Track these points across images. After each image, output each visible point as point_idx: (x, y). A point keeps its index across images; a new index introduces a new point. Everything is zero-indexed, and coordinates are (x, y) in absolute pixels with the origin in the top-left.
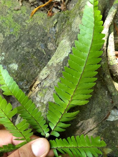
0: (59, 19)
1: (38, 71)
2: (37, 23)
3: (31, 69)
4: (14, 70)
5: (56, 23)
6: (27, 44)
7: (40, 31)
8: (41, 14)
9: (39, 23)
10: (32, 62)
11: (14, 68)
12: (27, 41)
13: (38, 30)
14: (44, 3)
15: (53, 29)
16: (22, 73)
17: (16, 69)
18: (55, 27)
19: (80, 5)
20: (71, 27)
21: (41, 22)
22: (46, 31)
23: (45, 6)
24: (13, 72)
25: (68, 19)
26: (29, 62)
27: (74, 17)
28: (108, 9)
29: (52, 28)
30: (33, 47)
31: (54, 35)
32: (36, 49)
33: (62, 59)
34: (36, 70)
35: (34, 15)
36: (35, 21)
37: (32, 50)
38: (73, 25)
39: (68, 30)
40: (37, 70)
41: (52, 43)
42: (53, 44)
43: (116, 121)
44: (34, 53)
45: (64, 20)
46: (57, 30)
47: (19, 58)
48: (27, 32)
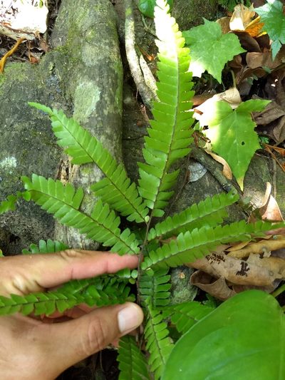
0: (55, 61)
1: (56, 152)
2: (17, 80)
3: (42, 155)
4: (11, 168)
5: (54, 67)
6: (16, 118)
7: (28, 90)
8: (16, 65)
9: (20, 79)
10: (38, 143)
11: (11, 164)
12: (14, 113)
13: (24, 90)
14: (9, 50)
15: (52, 79)
16: (28, 168)
17: (15, 165)
18: (53, 74)
19: (79, 30)
20: (83, 63)
21: (23, 77)
22: (39, 87)
23: (15, 52)
24: (11, 173)
25: (70, 56)
26: (32, 145)
27: (79, 49)
28: (121, 26)
29: (50, 78)
30: (28, 119)
31: (58, 86)
32: (35, 120)
33: (93, 107)
34: (51, 153)
35: (5, 70)
36: (12, 79)
37: (30, 124)
38: (84, 59)
39: (80, 70)
40: (53, 152)
41: (57, 101)
42: (61, 103)
43: (202, 178)
44: (35, 127)
45: (65, 59)
46: (60, 78)
47: (12, 144)
48: (7, 100)
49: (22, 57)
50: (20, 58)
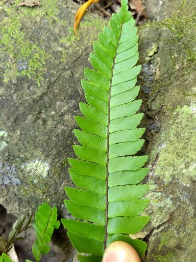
0: (161, 44)
5: (155, 53)
6: (71, 105)
11: (40, 171)
12: (71, 97)
15: (146, 69)
17: (45, 174)
18: (150, 63)
24: (35, 181)
35: (82, 25)
36: (86, 42)
45: (176, 48)
46: (158, 73)
47: (52, 145)
48: (68, 73)
49: (106, 9)
50: (103, 10)
